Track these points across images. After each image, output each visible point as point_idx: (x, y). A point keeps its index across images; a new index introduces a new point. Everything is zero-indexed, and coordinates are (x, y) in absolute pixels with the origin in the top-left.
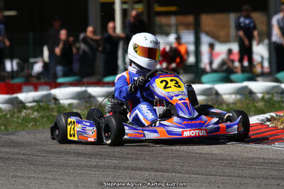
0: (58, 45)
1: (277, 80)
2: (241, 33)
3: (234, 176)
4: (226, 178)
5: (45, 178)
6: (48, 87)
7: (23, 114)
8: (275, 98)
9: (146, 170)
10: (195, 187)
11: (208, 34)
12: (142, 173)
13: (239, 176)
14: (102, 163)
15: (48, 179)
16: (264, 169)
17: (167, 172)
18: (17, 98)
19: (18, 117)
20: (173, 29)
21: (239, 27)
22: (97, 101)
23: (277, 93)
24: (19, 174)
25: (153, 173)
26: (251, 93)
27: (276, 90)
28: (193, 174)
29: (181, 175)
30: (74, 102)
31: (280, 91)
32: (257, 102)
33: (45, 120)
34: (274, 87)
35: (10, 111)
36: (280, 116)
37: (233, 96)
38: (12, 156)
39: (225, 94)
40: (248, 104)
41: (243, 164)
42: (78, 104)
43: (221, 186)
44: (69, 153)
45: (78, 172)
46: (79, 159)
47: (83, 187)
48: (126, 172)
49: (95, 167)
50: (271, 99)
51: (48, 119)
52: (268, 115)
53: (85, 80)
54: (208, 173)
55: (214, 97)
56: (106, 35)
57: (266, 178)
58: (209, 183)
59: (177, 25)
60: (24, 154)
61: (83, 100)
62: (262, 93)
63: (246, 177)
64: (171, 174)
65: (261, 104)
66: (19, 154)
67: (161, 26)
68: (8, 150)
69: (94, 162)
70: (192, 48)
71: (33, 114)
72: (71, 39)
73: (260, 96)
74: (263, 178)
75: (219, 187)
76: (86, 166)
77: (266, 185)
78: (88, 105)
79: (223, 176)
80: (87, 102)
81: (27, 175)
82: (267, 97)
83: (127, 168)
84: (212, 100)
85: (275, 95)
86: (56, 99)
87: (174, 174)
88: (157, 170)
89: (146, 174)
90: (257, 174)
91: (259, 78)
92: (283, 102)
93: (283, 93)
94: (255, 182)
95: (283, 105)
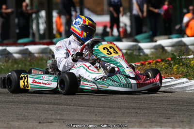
1: (136, 41)
2: (111, 9)
3: (107, 107)
4: (101, 109)
8: (134, 53)
9: (47, 104)
10: (80, 115)
11: (89, 9)
12: (44, 106)
14: (17, 100)
16: (127, 102)
22: (13, 56)
23: (136, 50)
25: (52, 106)
27: (135, 48)
28: (79, 106)
31: (138, 48)
34: (133, 46)
36: (138, 66)
47: (4, 116)
48: (33, 105)
50: (131, 53)
53: (5, 42)
57: (128, 109)
58: (90, 112)
61: (4, 56)
62: (125, 49)
63: (114, 108)
64: (62, 106)
74: (126, 108)
75: (96, 115)
77: (128, 113)
78: (7, 59)
80: (6, 57)
82: (129, 52)
83: (34, 103)
85: (134, 51)
87: (66, 107)
88: (54, 104)
89: (47, 106)
90: (122, 106)
91: (124, 40)
92: (140, 55)
93: (140, 49)
94: (121, 111)
95: (140, 57)
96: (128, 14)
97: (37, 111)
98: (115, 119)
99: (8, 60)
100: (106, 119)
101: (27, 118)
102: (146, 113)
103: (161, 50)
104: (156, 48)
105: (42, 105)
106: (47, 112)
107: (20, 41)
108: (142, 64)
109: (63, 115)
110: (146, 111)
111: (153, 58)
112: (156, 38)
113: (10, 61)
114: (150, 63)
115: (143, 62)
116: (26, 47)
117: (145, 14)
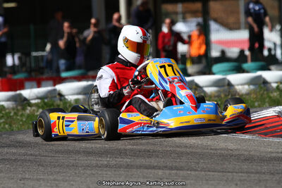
0: (62, 37)
5: (55, 180)
6: (51, 82)
7: (28, 112)
13: (257, 173)
15: (58, 180)
17: (181, 170)
18: (20, 95)
19: (22, 115)
20: (180, 17)
21: (248, 13)
24: (27, 176)
26: (265, 82)
29: (197, 172)
30: (80, 97)
32: (272, 93)
35: (13, 109)
37: (246, 87)
38: (19, 158)
39: (238, 85)
40: (262, 95)
42: (84, 99)
43: (239, 183)
44: (78, 152)
45: (88, 172)
46: (89, 158)
49: (106, 166)
54: (224, 170)
55: (226, 87)
59: (184, 13)
60: (31, 155)
65: (276, 94)
66: (26, 154)
67: (167, 14)
68: (14, 150)
69: (104, 161)
71: (38, 111)
72: (74, 31)
73: (274, 85)
76: (97, 166)
79: (241, 172)
81: (35, 177)
84: (224, 91)
86: (60, 95)
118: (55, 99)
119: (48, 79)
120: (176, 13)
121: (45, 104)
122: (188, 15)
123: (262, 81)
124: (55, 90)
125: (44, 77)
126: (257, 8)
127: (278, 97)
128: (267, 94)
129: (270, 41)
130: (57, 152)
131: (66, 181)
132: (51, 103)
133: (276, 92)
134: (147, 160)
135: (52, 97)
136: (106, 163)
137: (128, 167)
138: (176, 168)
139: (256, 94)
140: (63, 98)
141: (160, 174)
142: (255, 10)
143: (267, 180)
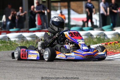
1: (103, 30)
2: (87, 10)
3: (83, 71)
4: (80, 72)
5: (4, 72)
6: (5, 33)
8: (101, 38)
11: (74, 10)
13: (85, 71)
15: (5, 72)
16: (96, 68)
20: (59, 8)
22: (26, 39)
23: (102, 35)
25: (49, 70)
26: (91, 35)
27: (102, 34)
28: (66, 70)
29: (61, 70)
31: (104, 34)
33: (4, 47)
34: (101, 33)
36: (103, 45)
37: (84, 37)
40: (90, 40)
41: (87, 66)
42: (18, 40)
43: (78, 75)
45: (18, 69)
46: (18, 64)
47: (20, 76)
50: (100, 38)
51: (6, 46)
52: (98, 45)
53: (22, 30)
54: (72, 70)
56: (30, 11)
57: (97, 72)
58: (73, 74)
59: (61, 7)
62: (96, 35)
63: (88, 71)
64: (56, 70)
65: (95, 40)
67: (54, 7)
70: (67, 16)
73: (95, 36)
74: (95, 71)
76: (21, 67)
77: (97, 74)
80: (22, 39)
82: (98, 37)
83: (39, 68)
85: (101, 36)
86: (9, 38)
87: (58, 70)
88: (51, 69)
89: (47, 70)
90: (93, 70)
91: (95, 29)
92: (105, 39)
93: (105, 35)
94: (92, 73)
95: (105, 40)
96: (98, 13)
97: (40, 73)
98: (88, 78)
99: (23, 41)
100: (83, 78)
101: (34, 77)
102: (108, 75)
103: (118, 36)
104: (115, 34)
105: (44, 69)
106: (46, 74)
107: (31, 30)
108: (106, 44)
109: (57, 75)
110: (108, 74)
111: (113, 40)
112: (115, 29)
113: (24, 42)
114: (111, 44)
115: (106, 43)
116: (34, 33)
117: (108, 13)
118: (6, 40)
119: (4, 32)
120: (57, 7)
121: (2, 41)
122: (62, 8)
123: (90, 35)
124: (6, 36)
125: (2, 31)
126: (90, 5)
127: (96, 41)
128: (92, 40)
129: (95, 19)
130: (5, 61)
131: (8, 73)
132: (4, 41)
133: (95, 39)
134: (42, 65)
135: (5, 39)
136: (25, 66)
137: (34, 67)
138: (53, 69)
139: (87, 40)
140: (9, 39)
141: (46, 70)
142: (89, 6)
143: (89, 74)
